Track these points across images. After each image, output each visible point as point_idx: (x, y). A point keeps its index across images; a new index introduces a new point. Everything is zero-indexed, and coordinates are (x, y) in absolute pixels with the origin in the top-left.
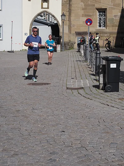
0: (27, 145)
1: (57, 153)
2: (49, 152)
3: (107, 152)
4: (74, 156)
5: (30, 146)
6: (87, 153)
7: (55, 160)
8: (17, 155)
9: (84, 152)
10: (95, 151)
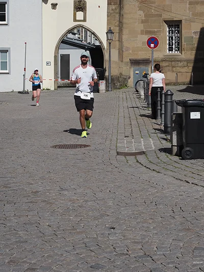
2: (89, 266)
3: (189, 264)
6: (155, 266)
8: (33, 270)
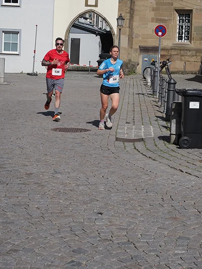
0: (36, 235)
1: (85, 252)
3: (171, 253)
4: (113, 258)
5: (41, 237)
6: (136, 254)
7: (79, 264)
8: (16, 251)
9: (131, 252)
10: (150, 251)
